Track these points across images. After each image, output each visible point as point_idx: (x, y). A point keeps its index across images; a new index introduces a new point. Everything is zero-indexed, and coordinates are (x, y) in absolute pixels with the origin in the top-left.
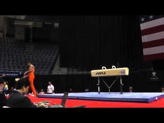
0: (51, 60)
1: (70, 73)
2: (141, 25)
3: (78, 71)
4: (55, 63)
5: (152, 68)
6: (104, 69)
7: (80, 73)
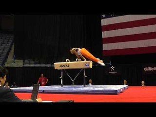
0: (3, 50)
1: (27, 65)
2: (102, 20)
3: (35, 63)
4: (8, 54)
5: (110, 63)
6: (68, 61)
7: (38, 65)
